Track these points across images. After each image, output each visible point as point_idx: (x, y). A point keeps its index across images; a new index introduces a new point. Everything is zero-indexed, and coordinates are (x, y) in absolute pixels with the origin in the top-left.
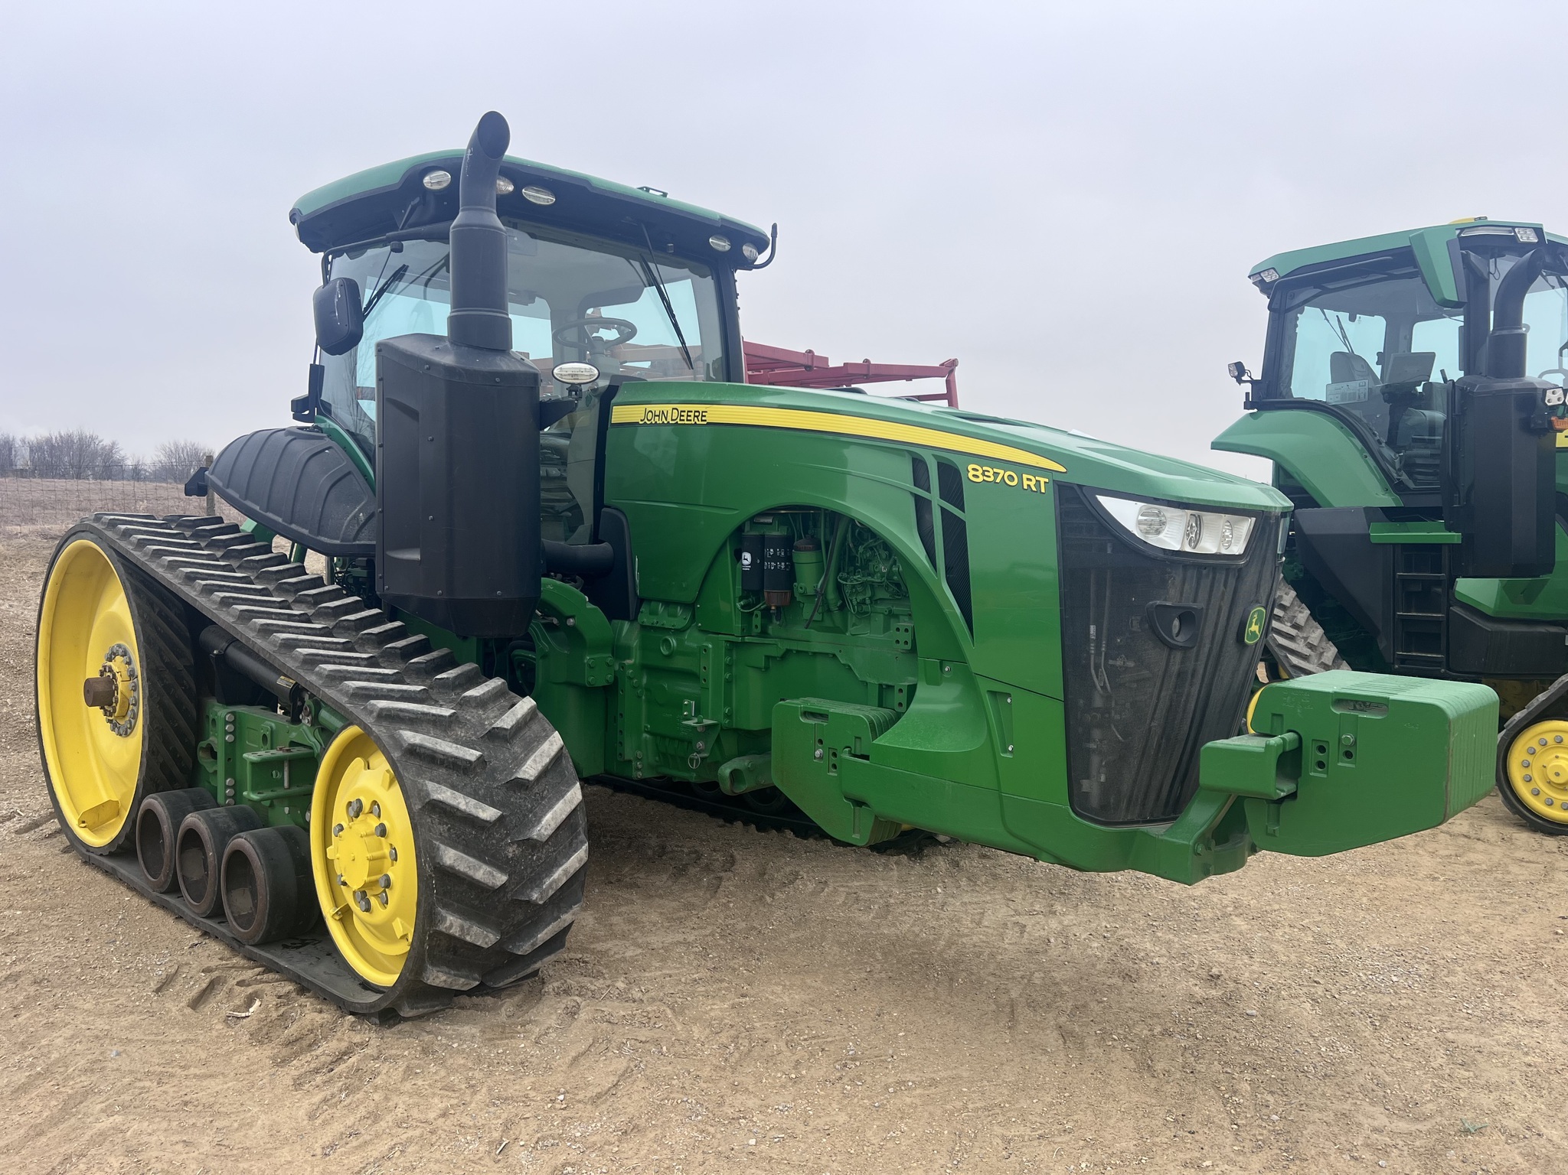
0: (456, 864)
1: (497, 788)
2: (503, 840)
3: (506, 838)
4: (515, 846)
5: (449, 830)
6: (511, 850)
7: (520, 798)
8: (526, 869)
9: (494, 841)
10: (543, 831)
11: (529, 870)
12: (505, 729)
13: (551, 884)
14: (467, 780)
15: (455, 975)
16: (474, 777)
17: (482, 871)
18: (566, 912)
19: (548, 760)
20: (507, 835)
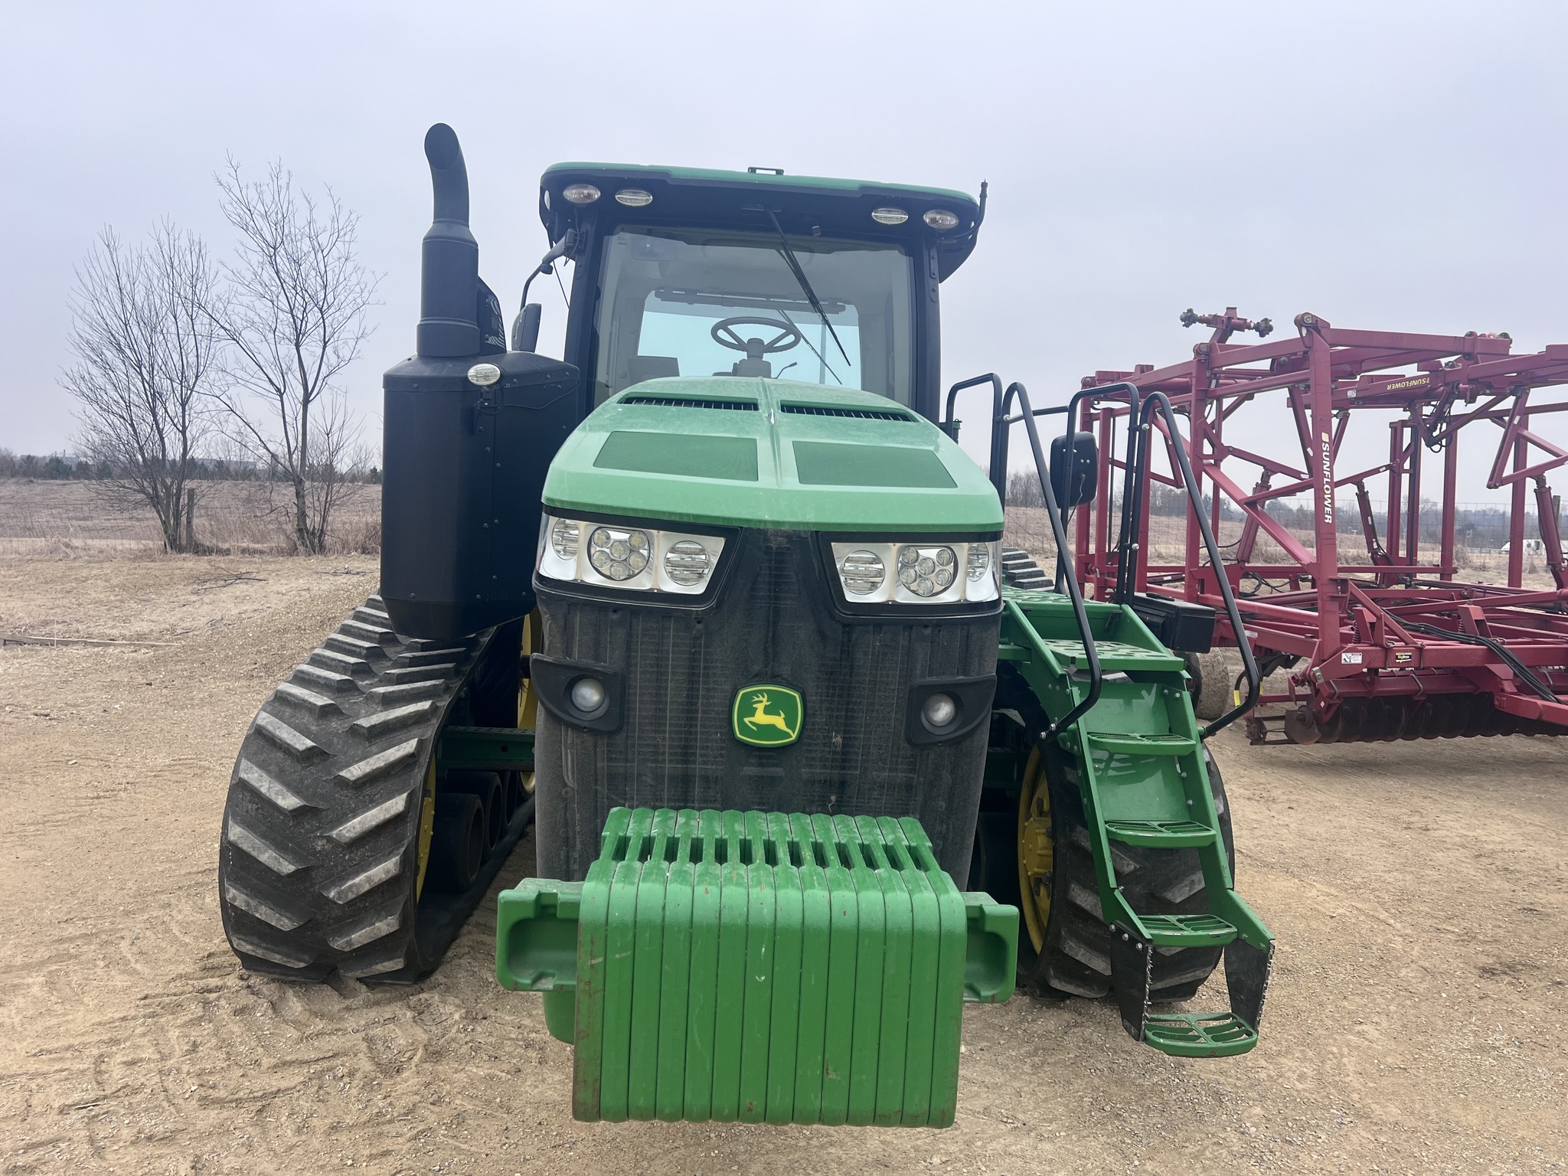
0: (239, 842)
1: (325, 781)
2: (313, 832)
3: (317, 830)
4: (325, 841)
5: (257, 809)
6: (320, 843)
7: (346, 796)
8: (336, 866)
9: (302, 831)
10: (344, 832)
11: (340, 868)
12: (363, 727)
13: (350, 887)
14: (299, 768)
15: (266, 949)
16: (307, 767)
17: (267, 855)
18: (381, 921)
19: (382, 764)
20: (319, 828)
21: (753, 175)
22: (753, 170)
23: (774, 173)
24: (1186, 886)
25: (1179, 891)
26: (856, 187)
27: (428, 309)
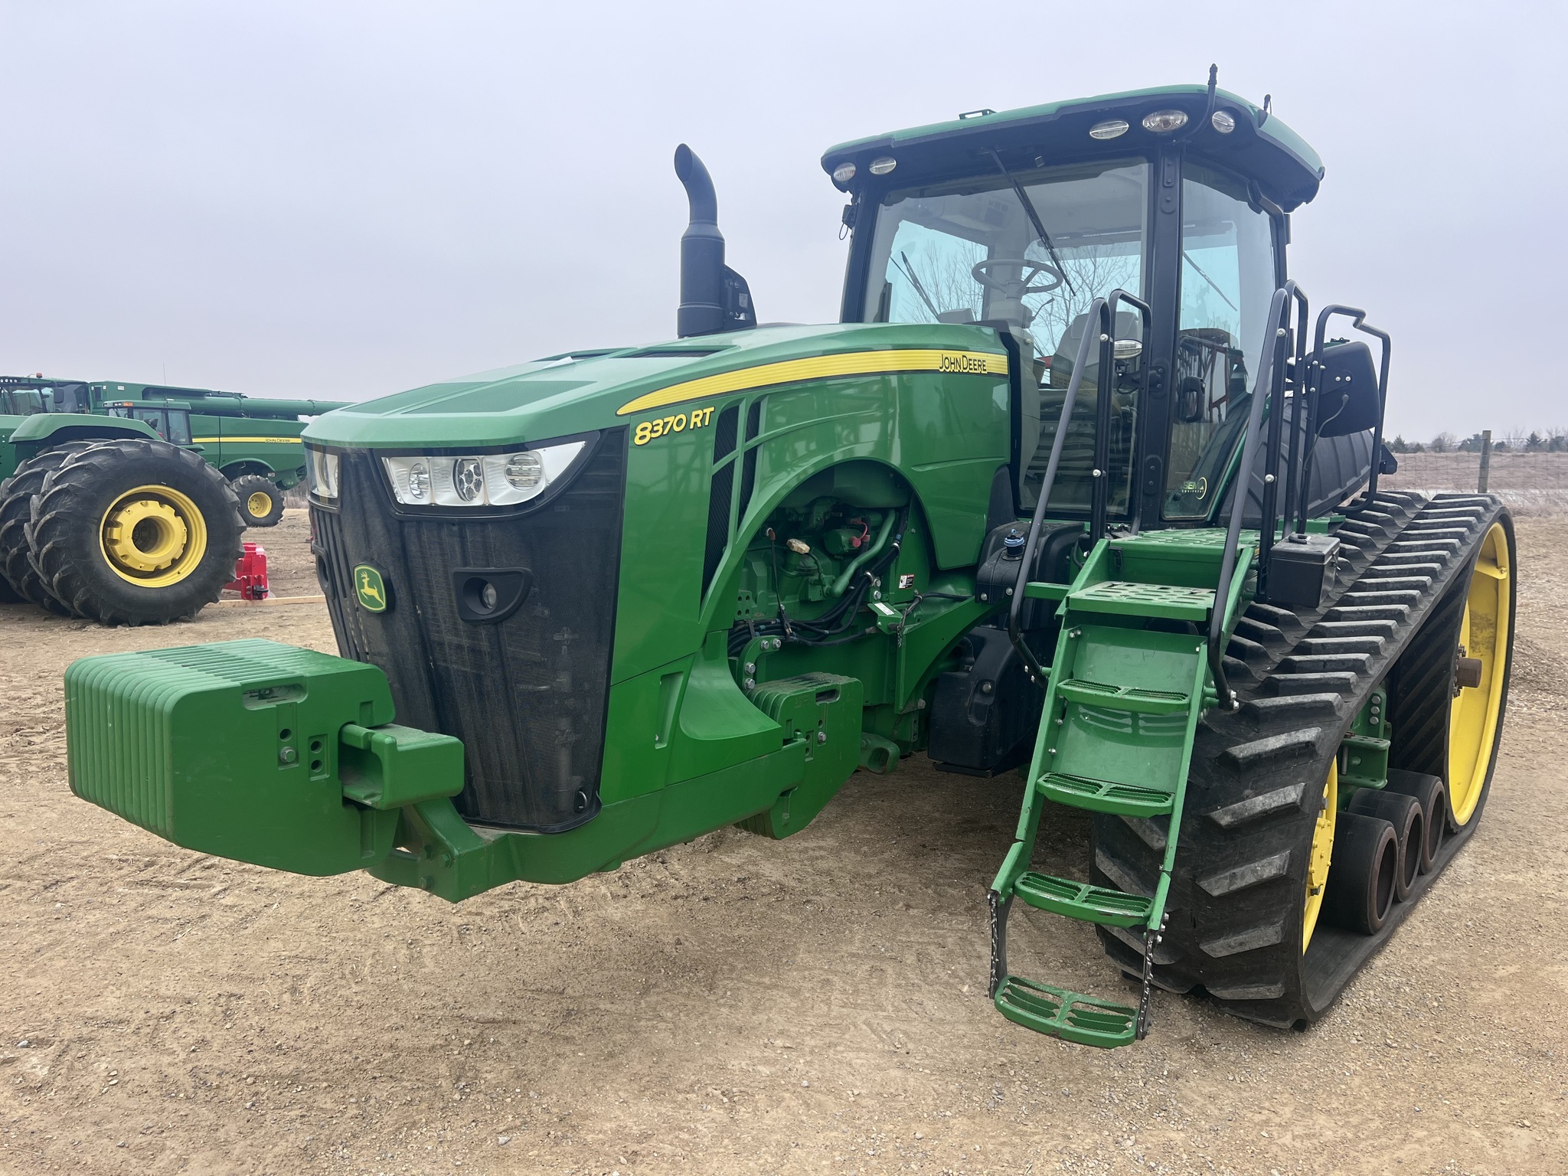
21: (963, 121)
22: (962, 116)
23: (981, 114)
24: (1226, 878)
25: (1216, 882)
26: (1053, 110)
27: (685, 298)
